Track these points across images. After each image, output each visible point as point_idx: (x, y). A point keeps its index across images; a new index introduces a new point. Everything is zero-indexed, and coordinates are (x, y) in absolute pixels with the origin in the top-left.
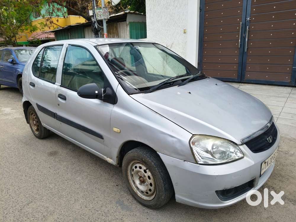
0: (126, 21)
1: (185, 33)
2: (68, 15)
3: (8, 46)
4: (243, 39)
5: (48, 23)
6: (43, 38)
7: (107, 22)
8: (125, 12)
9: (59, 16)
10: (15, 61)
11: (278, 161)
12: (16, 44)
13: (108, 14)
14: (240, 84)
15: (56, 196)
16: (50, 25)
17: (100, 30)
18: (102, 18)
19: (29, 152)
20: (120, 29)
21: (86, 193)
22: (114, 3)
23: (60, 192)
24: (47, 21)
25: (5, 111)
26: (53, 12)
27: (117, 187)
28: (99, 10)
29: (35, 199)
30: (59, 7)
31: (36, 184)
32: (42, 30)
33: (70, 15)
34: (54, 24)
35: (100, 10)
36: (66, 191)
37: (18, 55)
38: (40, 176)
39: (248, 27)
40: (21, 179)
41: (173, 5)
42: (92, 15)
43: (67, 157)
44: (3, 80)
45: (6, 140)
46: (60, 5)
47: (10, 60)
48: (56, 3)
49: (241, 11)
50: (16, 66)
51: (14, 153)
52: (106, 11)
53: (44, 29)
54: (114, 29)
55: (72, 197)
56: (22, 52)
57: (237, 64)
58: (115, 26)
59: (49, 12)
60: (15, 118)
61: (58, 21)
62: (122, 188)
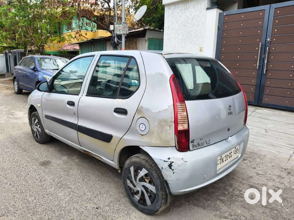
0: (145, 37)
1: (201, 51)
2: (97, 30)
3: (36, 54)
4: (262, 60)
5: (77, 35)
6: (72, 49)
7: (126, 37)
8: (145, 28)
9: (87, 30)
10: (36, 68)
11: (289, 202)
12: (44, 53)
13: (127, 29)
14: (257, 108)
15: (31, 211)
16: (79, 38)
17: (119, 45)
18: (122, 33)
19: (23, 159)
20: (139, 45)
21: (62, 213)
22: (136, 20)
23: (37, 207)
24: (76, 34)
25: (17, 115)
26: (83, 26)
27: (96, 210)
28: (118, 25)
29: (9, 212)
30: (88, 21)
31: (16, 195)
32: (69, 41)
33: (99, 30)
34: (83, 37)
35: (120, 25)
36: (43, 207)
37: (42, 63)
38: (24, 186)
39: (268, 48)
40: (4, 188)
41: (191, 22)
42: (113, 29)
43: (57, 168)
44: (25, 85)
45: (7, 144)
46: (89, 20)
47: (32, 67)
48: (86, 17)
49: (262, 31)
50: (36, 73)
51: (9, 158)
52: (126, 26)
53: (70, 41)
54: (133, 44)
55: (47, 215)
56: (46, 60)
57: (255, 86)
58: (135, 41)
59: (79, 26)
60: (24, 123)
61: (86, 34)
62: (102, 211)
